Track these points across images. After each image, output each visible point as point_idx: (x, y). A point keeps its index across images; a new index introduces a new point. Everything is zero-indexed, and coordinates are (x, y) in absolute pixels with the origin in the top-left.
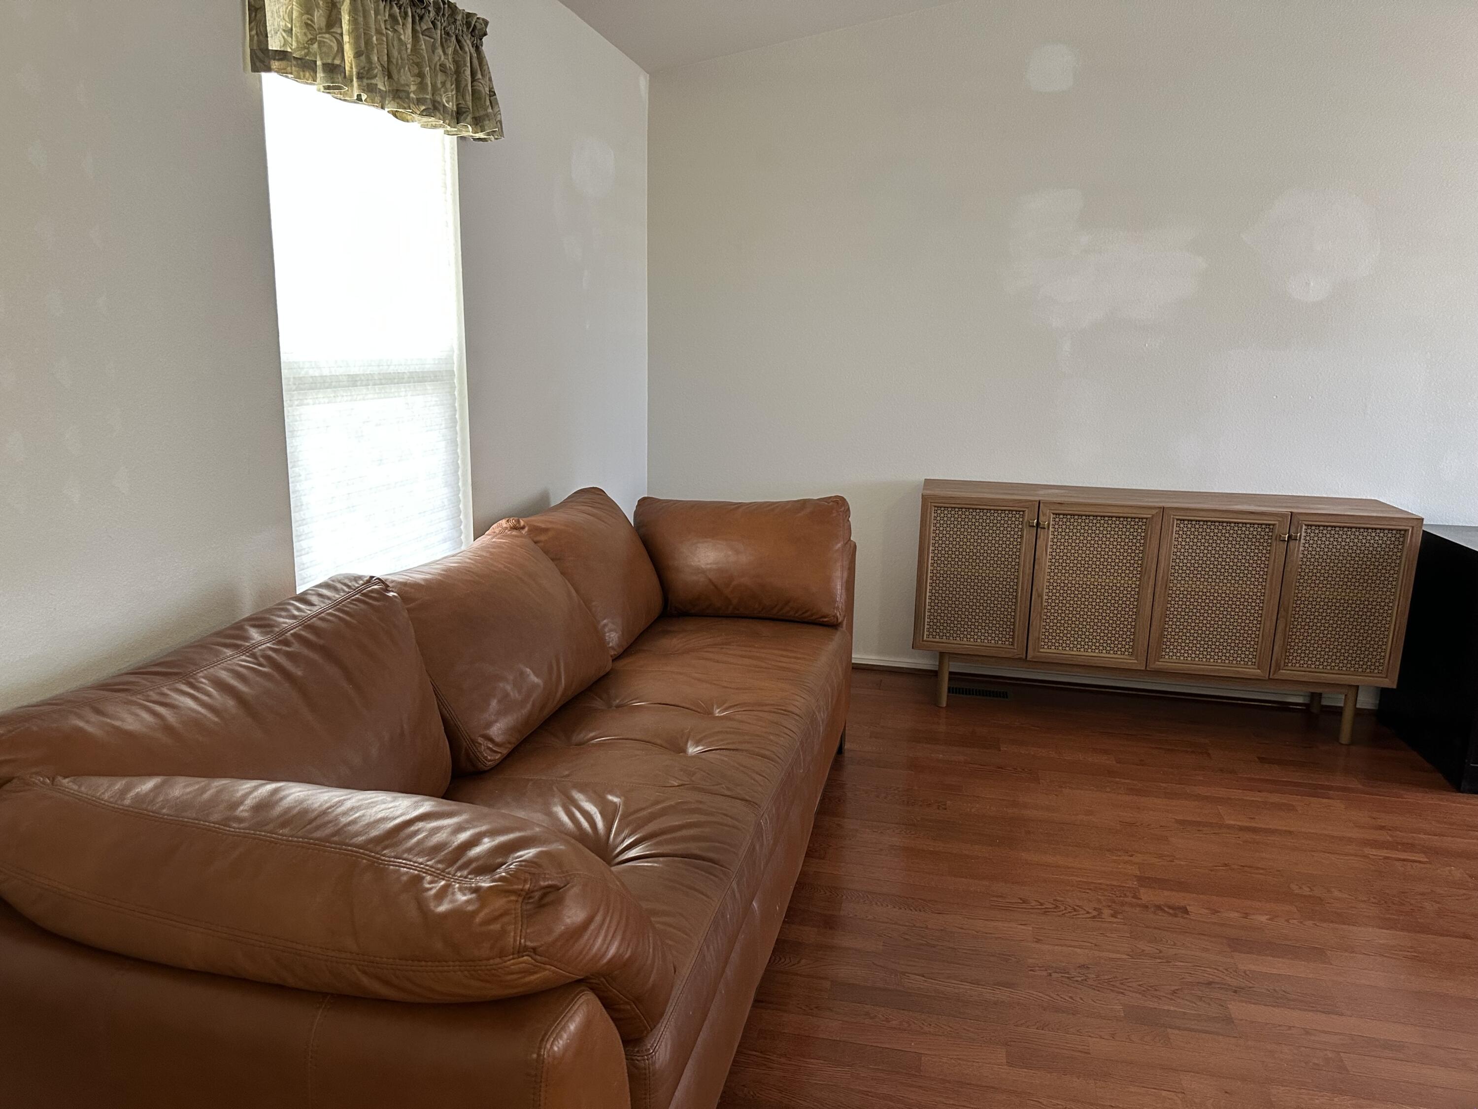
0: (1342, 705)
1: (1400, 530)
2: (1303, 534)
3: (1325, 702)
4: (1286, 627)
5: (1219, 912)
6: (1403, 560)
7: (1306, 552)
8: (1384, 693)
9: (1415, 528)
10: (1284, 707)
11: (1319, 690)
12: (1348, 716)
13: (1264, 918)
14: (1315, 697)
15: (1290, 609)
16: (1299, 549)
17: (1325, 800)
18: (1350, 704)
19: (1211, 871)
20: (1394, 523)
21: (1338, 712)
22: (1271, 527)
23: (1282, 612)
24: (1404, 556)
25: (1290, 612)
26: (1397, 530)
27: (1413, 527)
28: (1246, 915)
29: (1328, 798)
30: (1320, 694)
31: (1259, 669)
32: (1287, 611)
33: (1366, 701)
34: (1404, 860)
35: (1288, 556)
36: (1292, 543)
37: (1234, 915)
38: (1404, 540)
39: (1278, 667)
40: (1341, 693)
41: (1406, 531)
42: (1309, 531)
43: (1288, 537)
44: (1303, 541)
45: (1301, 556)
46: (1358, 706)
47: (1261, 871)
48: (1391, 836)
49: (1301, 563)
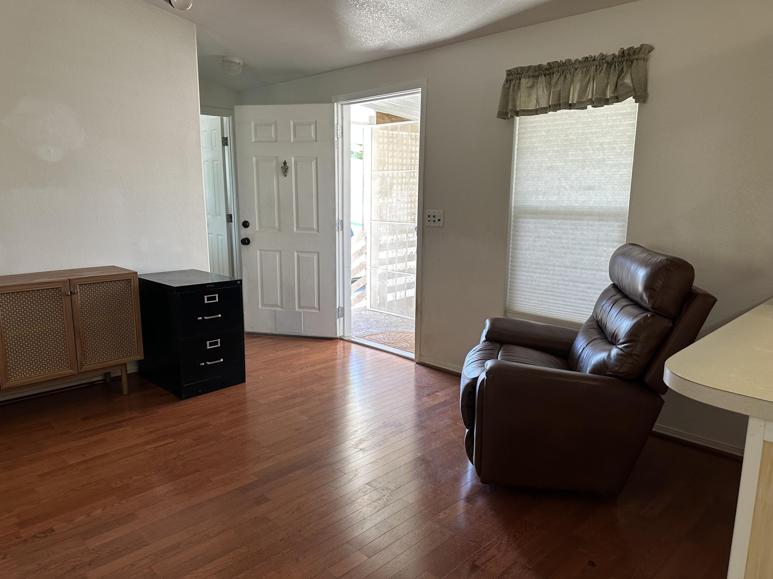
0: (120, 374)
1: (128, 280)
2: (78, 290)
3: (112, 376)
4: (81, 343)
5: (73, 520)
6: (132, 293)
7: (82, 300)
8: (139, 363)
9: (134, 278)
10: (92, 385)
11: (107, 371)
12: (124, 379)
13: (99, 511)
14: (107, 375)
15: (81, 332)
16: (78, 298)
17: (122, 429)
18: (124, 373)
19: (64, 497)
20: (123, 277)
21: (119, 379)
22: (59, 289)
23: (77, 334)
24: (132, 292)
25: (81, 334)
26: (126, 280)
27: (133, 277)
28: (89, 515)
29: (123, 427)
30: (109, 373)
31: (71, 369)
32: (79, 333)
33: (132, 369)
34: (164, 445)
35: (73, 303)
36: (73, 296)
37: (81, 518)
38: (131, 284)
39: (82, 365)
40: (119, 369)
41: (130, 279)
42: (81, 288)
43: (70, 293)
44: (79, 294)
45: (80, 302)
46: (128, 373)
47: (94, 484)
48: (155, 435)
49: (81, 306)
